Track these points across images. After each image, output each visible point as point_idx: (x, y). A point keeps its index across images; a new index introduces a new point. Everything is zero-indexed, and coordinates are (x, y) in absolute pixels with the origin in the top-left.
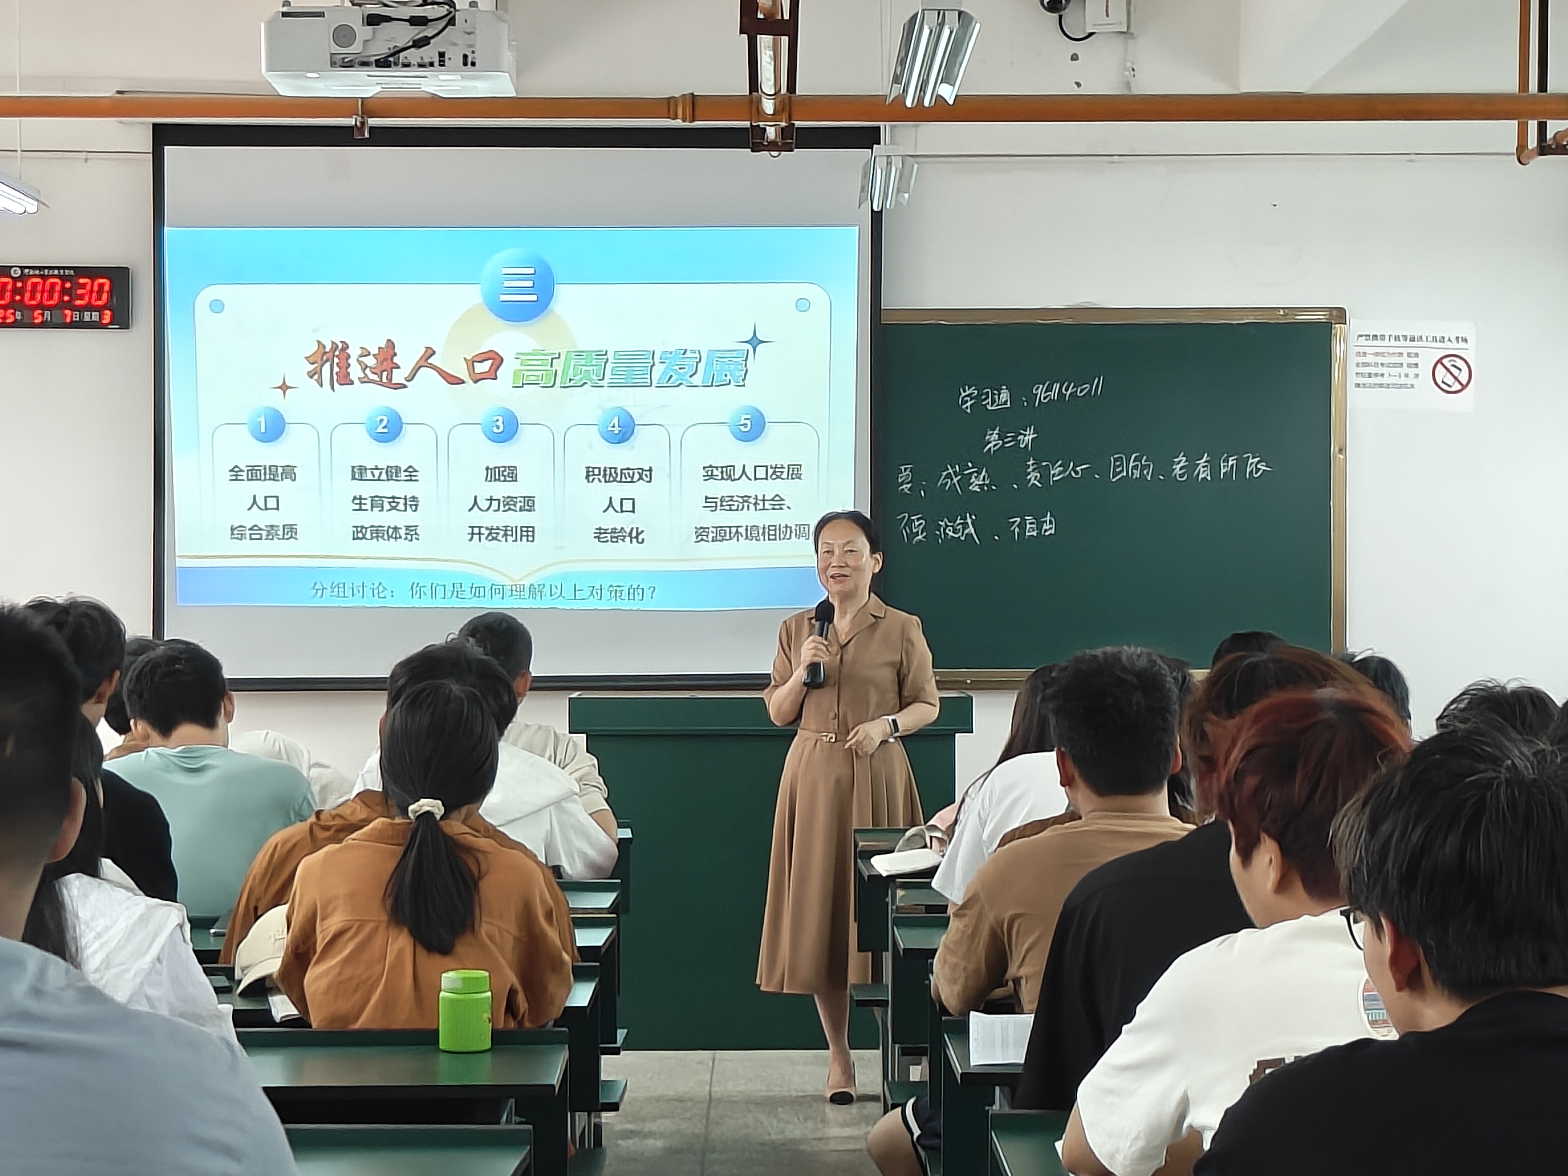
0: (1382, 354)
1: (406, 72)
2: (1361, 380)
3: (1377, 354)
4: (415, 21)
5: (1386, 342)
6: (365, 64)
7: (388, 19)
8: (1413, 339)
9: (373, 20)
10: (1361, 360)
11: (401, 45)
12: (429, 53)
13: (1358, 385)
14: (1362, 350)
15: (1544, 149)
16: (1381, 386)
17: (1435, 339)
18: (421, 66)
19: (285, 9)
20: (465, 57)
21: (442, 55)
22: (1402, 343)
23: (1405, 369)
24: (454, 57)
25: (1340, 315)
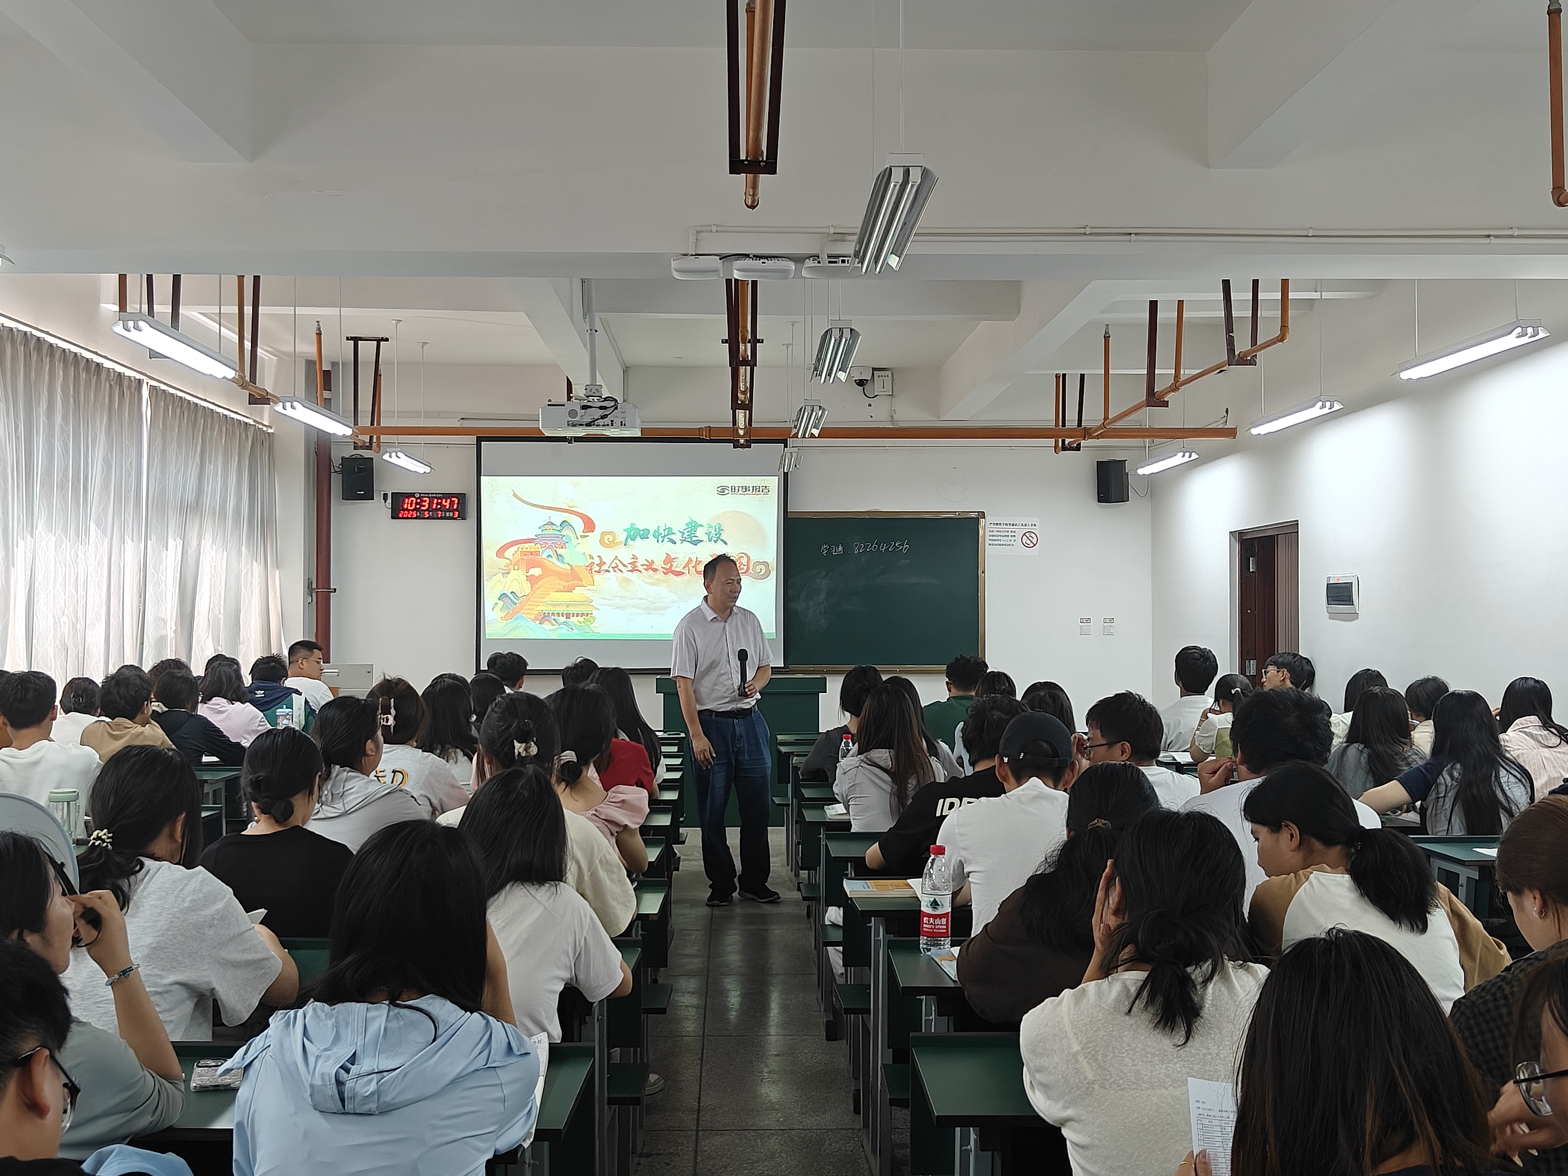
0: (1000, 532)
1: (598, 428)
2: (991, 542)
3: (998, 531)
4: (601, 408)
5: (1001, 527)
6: (582, 425)
7: (590, 407)
8: (1013, 525)
9: (584, 407)
10: (991, 533)
11: (596, 418)
12: (607, 421)
13: (990, 545)
14: (991, 529)
15: (1064, 448)
16: (1000, 545)
17: (1022, 525)
18: (603, 425)
19: (549, 403)
20: (622, 422)
21: (612, 421)
22: (1009, 527)
23: (1010, 538)
24: (617, 422)
25: (982, 515)
